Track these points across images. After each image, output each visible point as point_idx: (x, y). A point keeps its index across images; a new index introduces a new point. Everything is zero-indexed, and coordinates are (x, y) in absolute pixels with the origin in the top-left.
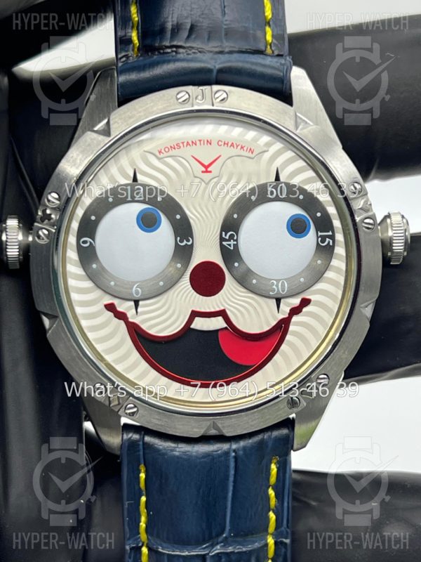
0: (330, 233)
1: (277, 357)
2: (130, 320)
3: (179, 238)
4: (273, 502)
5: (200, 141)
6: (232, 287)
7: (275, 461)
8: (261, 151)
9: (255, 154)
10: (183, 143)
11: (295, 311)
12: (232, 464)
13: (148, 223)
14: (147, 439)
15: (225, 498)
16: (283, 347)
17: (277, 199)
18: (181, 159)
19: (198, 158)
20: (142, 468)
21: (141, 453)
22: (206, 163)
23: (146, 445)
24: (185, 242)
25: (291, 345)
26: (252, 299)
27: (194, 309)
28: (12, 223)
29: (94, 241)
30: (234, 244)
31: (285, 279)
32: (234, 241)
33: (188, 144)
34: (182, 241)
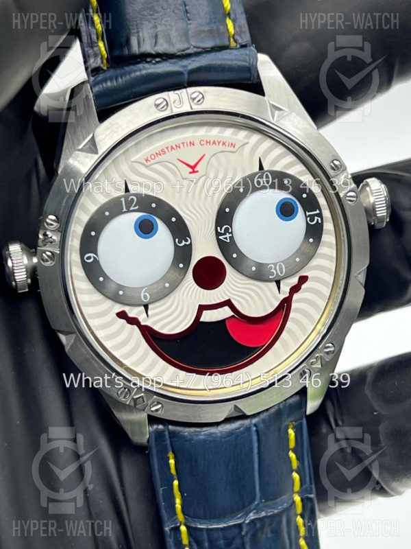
0: (318, 212)
1: (284, 334)
2: (142, 324)
3: (177, 240)
4: (295, 464)
5: (183, 143)
6: (234, 278)
7: (291, 426)
8: (243, 143)
9: (236, 147)
10: (167, 148)
11: (295, 289)
12: (255, 438)
13: (145, 229)
14: (170, 427)
16: (289, 324)
18: (167, 163)
20: (171, 455)
21: (168, 442)
22: (192, 164)
23: (173, 434)
24: (184, 243)
25: (295, 321)
26: (254, 285)
27: (202, 304)
28: (15, 248)
29: (97, 255)
30: (230, 237)
31: (281, 262)
32: (229, 233)
33: (172, 148)
34: (180, 242)
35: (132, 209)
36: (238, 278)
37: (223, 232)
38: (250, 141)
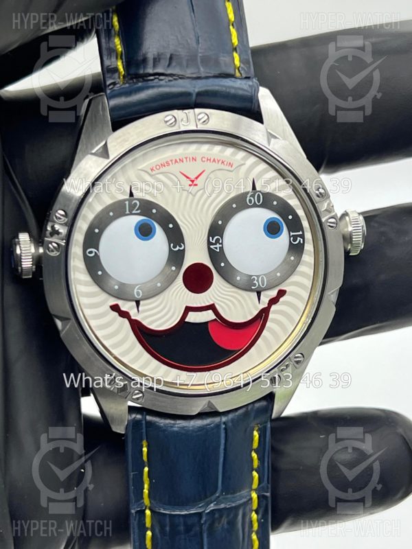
0: (301, 233)
1: (260, 341)
2: (133, 318)
3: (172, 245)
4: (256, 463)
5: (186, 158)
6: (219, 284)
7: (257, 428)
8: (240, 164)
9: (234, 167)
10: (172, 161)
11: (274, 301)
12: (223, 435)
13: (144, 232)
14: (148, 418)
15: (218, 464)
16: (265, 333)
17: (255, 206)
18: (172, 176)
19: (185, 173)
20: (145, 443)
21: (144, 430)
22: (192, 177)
23: (149, 424)
24: (178, 248)
25: (272, 331)
26: (237, 293)
27: (189, 305)
28: (24, 237)
29: (98, 250)
30: (220, 247)
31: (264, 275)
32: (220, 244)
33: (176, 161)
34: (175, 247)
35: (134, 212)
36: (224, 286)
37: (214, 242)
38: (247, 162)
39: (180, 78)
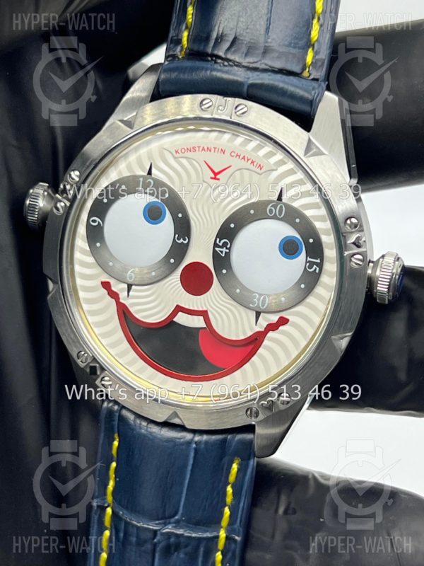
0: (318, 261)
1: (247, 366)
2: (121, 301)
3: (177, 236)
4: (229, 499)
5: (215, 148)
7: (237, 461)
8: (270, 168)
9: (263, 171)
10: (199, 147)
11: (272, 327)
12: (192, 455)
13: (153, 215)
15: (182, 484)
17: (275, 218)
18: (194, 162)
20: (116, 436)
21: (116, 423)
22: (216, 171)
23: (122, 416)
24: (182, 240)
25: (263, 358)
26: (234, 306)
27: (179, 304)
29: (102, 221)
30: (226, 252)
31: (267, 295)
32: (227, 249)
33: (203, 149)
34: (179, 239)
36: (222, 295)
37: (221, 244)
38: (279, 169)
39: (235, 65)
